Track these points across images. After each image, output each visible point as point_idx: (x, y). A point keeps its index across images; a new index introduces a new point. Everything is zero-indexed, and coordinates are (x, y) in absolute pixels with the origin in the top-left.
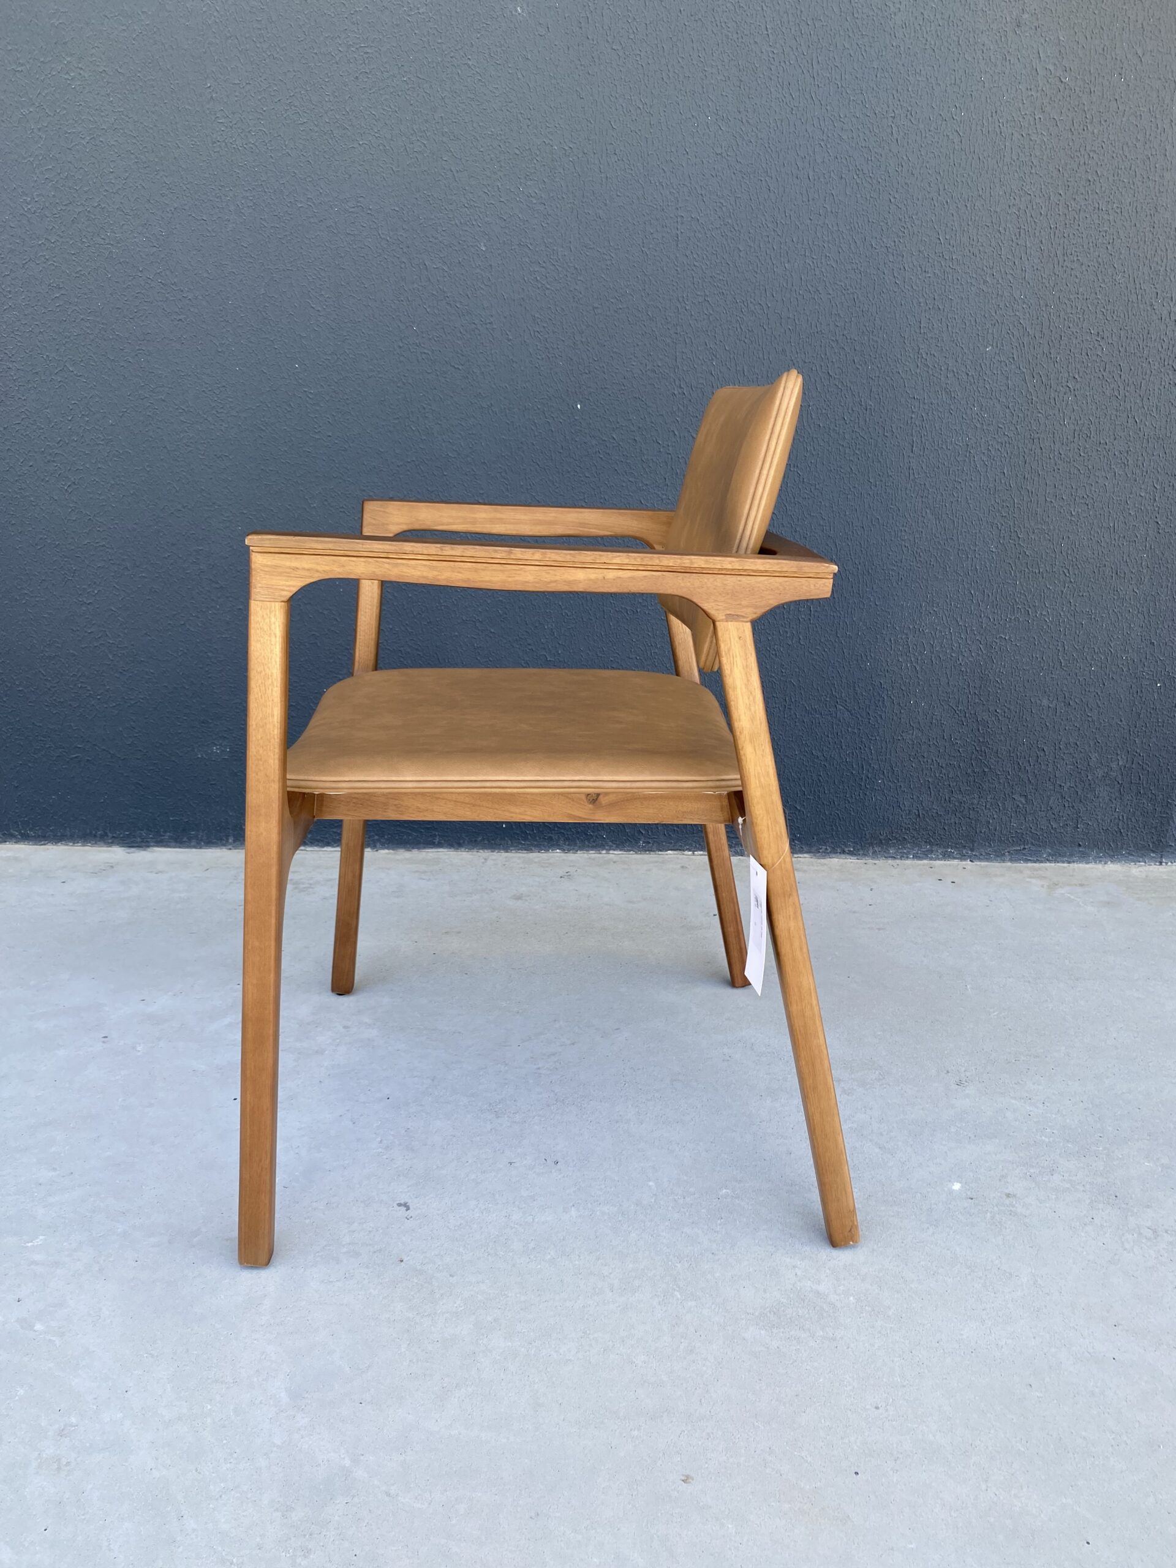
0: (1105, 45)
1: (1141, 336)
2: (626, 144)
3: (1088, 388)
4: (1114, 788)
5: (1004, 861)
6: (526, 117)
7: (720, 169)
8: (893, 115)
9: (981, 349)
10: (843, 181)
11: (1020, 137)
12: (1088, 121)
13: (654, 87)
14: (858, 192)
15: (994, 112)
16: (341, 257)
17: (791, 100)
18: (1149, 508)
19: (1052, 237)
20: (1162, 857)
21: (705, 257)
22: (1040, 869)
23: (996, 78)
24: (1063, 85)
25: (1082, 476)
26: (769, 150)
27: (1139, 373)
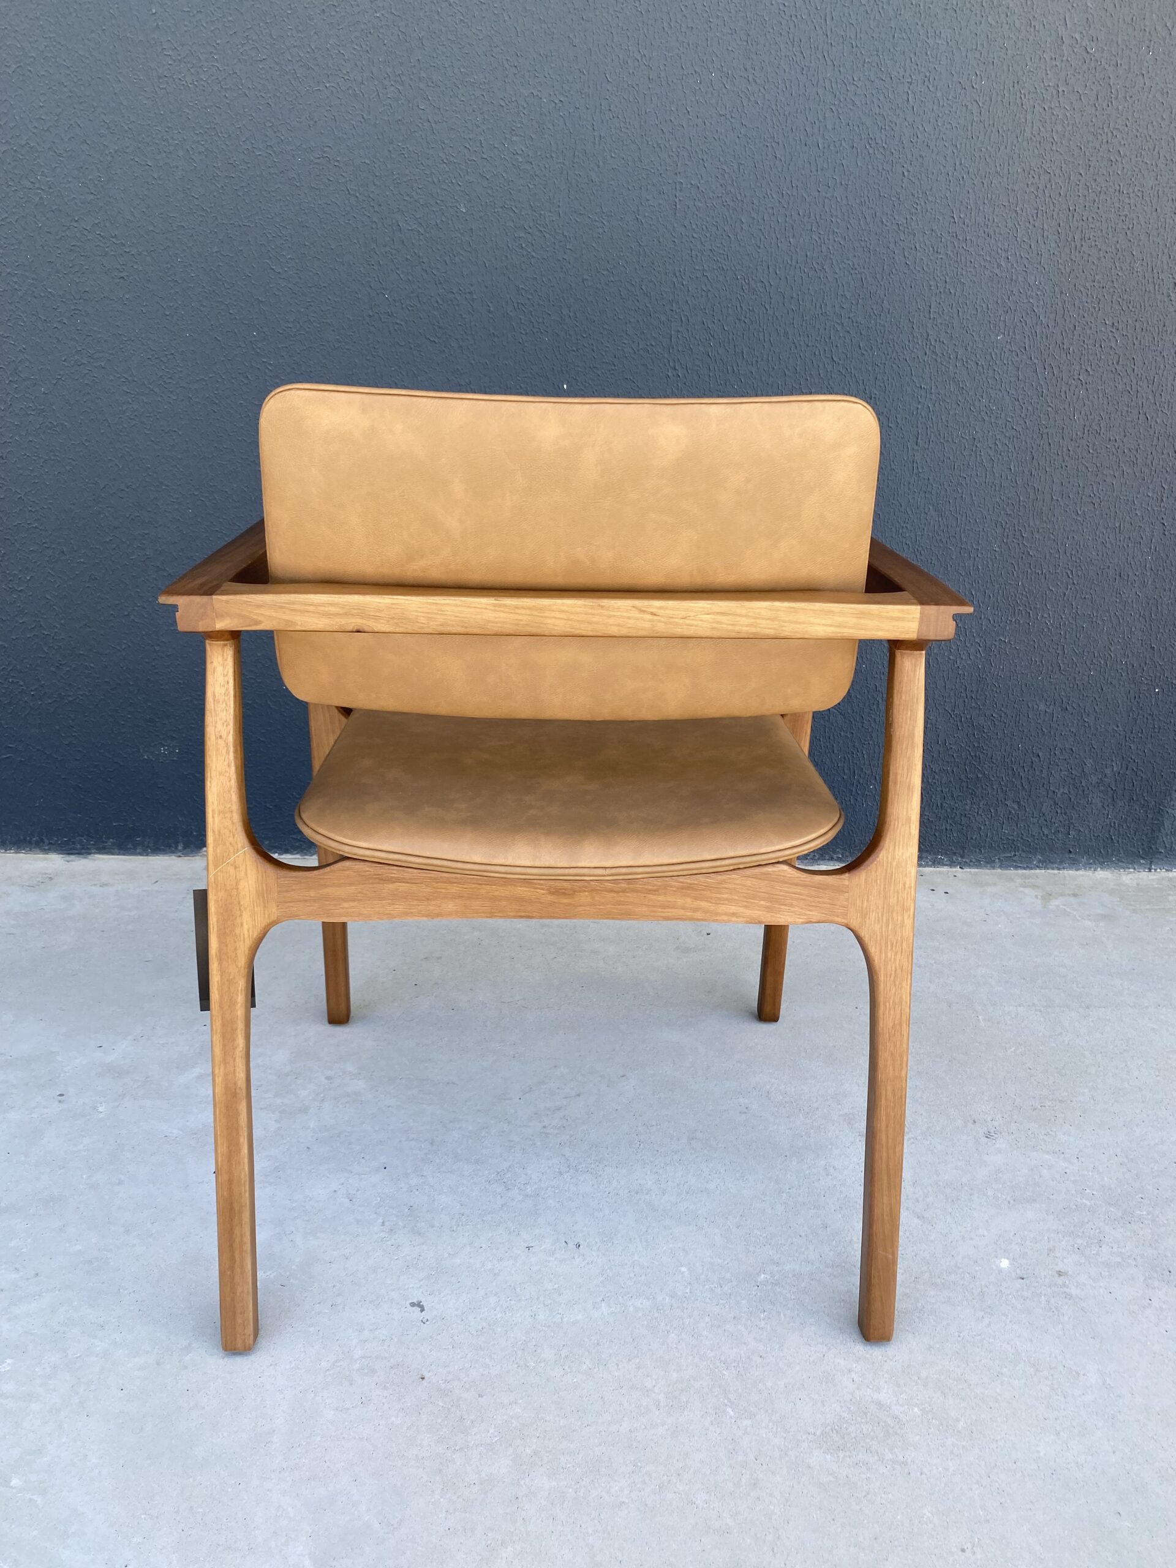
0: (1134, 15)
1: (1156, 328)
2: (622, 100)
3: (1100, 382)
4: (1107, 794)
5: (994, 868)
6: (512, 64)
7: (723, 131)
8: (910, 80)
9: (992, 337)
10: (854, 149)
11: (1041, 110)
12: (1113, 96)
13: (655, 38)
14: (870, 164)
15: (1016, 82)
16: (305, 213)
17: (802, 58)
18: (1156, 509)
19: (1071, 220)
20: (1151, 864)
21: (704, 227)
22: (1029, 877)
23: (1019, 44)
24: (1088, 56)
25: (1090, 473)
26: (777, 114)
27: (1153, 368)
